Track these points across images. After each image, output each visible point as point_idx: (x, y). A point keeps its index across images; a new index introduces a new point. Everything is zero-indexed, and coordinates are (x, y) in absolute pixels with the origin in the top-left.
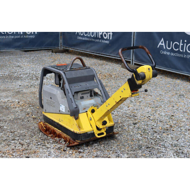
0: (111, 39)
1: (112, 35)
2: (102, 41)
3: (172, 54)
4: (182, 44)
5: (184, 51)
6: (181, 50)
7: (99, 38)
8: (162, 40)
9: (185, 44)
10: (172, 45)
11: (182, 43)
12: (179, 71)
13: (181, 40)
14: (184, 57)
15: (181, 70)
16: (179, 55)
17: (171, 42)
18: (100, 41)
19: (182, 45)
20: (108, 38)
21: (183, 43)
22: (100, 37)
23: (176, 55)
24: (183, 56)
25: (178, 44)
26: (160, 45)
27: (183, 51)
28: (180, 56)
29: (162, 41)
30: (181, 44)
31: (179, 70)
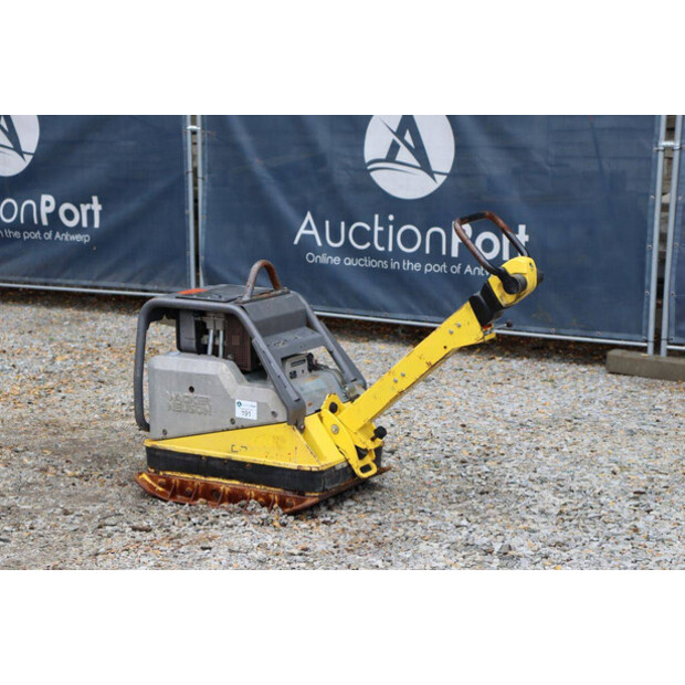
0: (97, 225)
1: (101, 212)
2: (58, 236)
4: (381, 229)
5: (390, 249)
6: (380, 245)
7: (40, 227)
8: (309, 217)
9: (391, 227)
10: (347, 233)
11: (380, 225)
12: (378, 314)
13: (377, 217)
14: (393, 266)
15: (386, 310)
16: (374, 263)
17: (343, 224)
18: (49, 235)
19: (379, 232)
20: (85, 224)
21: (384, 222)
22: (45, 222)
23: (362, 262)
24: (389, 264)
25: (368, 228)
26: (303, 236)
27: (387, 247)
28: (377, 265)
29: (309, 223)
30: (377, 228)
31: (378, 310)
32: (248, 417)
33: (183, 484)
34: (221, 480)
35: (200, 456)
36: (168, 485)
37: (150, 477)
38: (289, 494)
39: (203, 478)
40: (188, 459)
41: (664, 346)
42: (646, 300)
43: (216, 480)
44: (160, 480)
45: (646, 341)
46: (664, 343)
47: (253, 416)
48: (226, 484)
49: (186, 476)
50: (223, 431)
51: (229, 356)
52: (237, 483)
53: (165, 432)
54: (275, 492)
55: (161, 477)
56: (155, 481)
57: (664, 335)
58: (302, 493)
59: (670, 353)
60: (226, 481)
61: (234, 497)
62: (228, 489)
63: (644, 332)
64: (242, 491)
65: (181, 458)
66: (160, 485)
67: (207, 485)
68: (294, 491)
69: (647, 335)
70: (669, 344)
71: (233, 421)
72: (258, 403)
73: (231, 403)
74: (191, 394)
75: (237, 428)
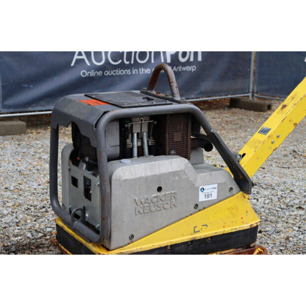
3: (106, 73)
32: (210, 199)
50: (187, 217)
71: (196, 206)
74: (159, 194)
75: (200, 211)
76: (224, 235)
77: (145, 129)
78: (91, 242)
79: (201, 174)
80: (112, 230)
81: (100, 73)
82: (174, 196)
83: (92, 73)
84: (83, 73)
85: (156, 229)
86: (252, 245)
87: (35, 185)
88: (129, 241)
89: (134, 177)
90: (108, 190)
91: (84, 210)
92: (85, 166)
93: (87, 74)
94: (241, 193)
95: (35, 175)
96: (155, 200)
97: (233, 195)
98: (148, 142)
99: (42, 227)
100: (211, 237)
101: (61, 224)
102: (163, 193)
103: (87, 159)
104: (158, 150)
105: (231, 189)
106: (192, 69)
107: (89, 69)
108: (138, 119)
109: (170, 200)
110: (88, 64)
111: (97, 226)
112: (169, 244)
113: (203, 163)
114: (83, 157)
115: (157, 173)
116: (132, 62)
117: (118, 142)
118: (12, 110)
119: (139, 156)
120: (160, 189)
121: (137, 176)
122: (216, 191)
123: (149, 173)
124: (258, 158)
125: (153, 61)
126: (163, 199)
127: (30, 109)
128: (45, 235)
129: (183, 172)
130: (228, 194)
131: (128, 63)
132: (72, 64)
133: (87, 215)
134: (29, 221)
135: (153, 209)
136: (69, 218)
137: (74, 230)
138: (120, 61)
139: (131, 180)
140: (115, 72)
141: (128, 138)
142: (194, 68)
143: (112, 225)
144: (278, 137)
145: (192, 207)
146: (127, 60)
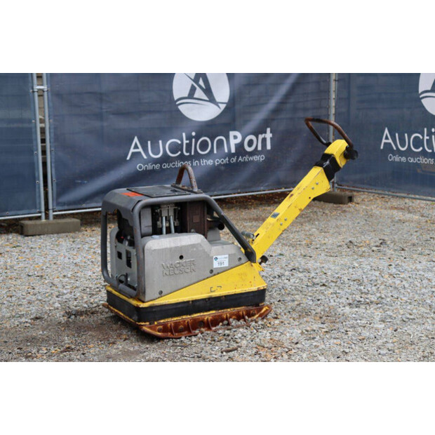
33: (177, 324)
34: (202, 314)
35: (188, 302)
36: (165, 329)
37: (150, 328)
38: (250, 308)
39: (189, 316)
40: (179, 306)
41: (51, 214)
42: (37, 186)
43: (198, 314)
44: (158, 327)
45: (40, 212)
46: (51, 212)
47: (226, 264)
48: (208, 315)
49: (175, 319)
50: (204, 279)
51: (192, 230)
52: (214, 312)
53: (161, 293)
54: (242, 309)
55: (157, 325)
56: (154, 330)
57: (50, 207)
58: (257, 305)
59: (56, 217)
60: (205, 313)
61: (215, 322)
62: (210, 318)
63: (38, 207)
64: (220, 316)
65: (174, 307)
66: (159, 331)
67: (194, 320)
68: (252, 305)
69: (40, 208)
70: (54, 212)
71: (212, 271)
72: (229, 255)
73: (210, 260)
74: (181, 261)
75: (215, 275)
76: (235, 294)
77: (171, 214)
78: (131, 297)
79: (215, 247)
80: (147, 286)
81: (157, 167)
82: (192, 263)
83: (150, 167)
84: (140, 167)
85: (180, 287)
86: (260, 305)
87: (90, 273)
88: (159, 296)
89: (161, 248)
90: (142, 257)
91: (126, 276)
92: (127, 243)
93: (144, 168)
94: (249, 262)
95: (90, 266)
96: (178, 265)
97: (243, 264)
98: (174, 223)
99: (96, 300)
100: (225, 296)
101: (110, 289)
102: (184, 260)
103: (129, 238)
104: (182, 229)
105: (240, 259)
106: (260, 158)
107: (146, 162)
108: (165, 206)
109: (190, 266)
110: (145, 157)
111: (136, 285)
112: (191, 300)
113: (220, 240)
114: (125, 236)
115: (179, 245)
116: (193, 153)
117: (150, 224)
118: (66, 207)
119: (167, 233)
120: (181, 257)
121: (164, 247)
122: (227, 260)
123: (173, 245)
124: (269, 237)
125: (215, 152)
126: (185, 265)
127: (84, 206)
128: (99, 306)
129: (199, 245)
130: (238, 263)
131: (188, 154)
132: (128, 158)
133: (129, 279)
134: (85, 297)
135: (177, 272)
136: (115, 283)
137: (120, 291)
138: (179, 153)
139: (159, 250)
140: (174, 165)
141: (158, 220)
142: (262, 158)
143: (146, 283)
144: (286, 220)
145: (208, 272)
146: (187, 152)
